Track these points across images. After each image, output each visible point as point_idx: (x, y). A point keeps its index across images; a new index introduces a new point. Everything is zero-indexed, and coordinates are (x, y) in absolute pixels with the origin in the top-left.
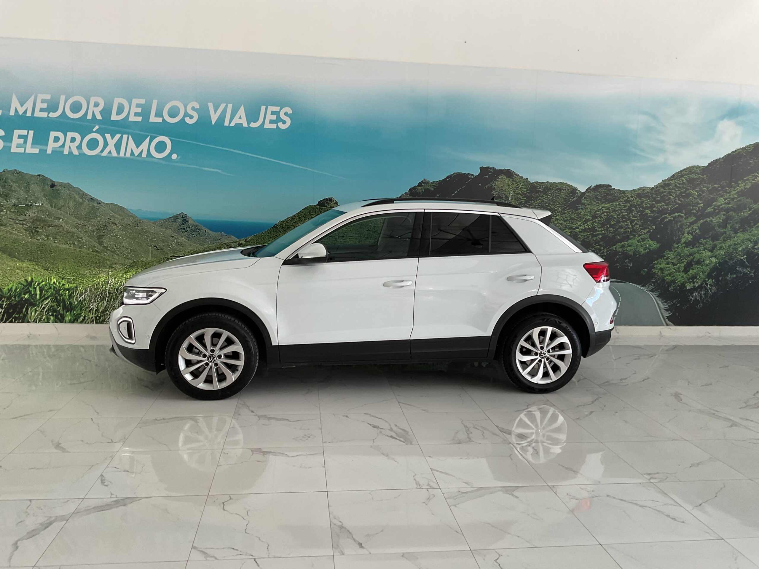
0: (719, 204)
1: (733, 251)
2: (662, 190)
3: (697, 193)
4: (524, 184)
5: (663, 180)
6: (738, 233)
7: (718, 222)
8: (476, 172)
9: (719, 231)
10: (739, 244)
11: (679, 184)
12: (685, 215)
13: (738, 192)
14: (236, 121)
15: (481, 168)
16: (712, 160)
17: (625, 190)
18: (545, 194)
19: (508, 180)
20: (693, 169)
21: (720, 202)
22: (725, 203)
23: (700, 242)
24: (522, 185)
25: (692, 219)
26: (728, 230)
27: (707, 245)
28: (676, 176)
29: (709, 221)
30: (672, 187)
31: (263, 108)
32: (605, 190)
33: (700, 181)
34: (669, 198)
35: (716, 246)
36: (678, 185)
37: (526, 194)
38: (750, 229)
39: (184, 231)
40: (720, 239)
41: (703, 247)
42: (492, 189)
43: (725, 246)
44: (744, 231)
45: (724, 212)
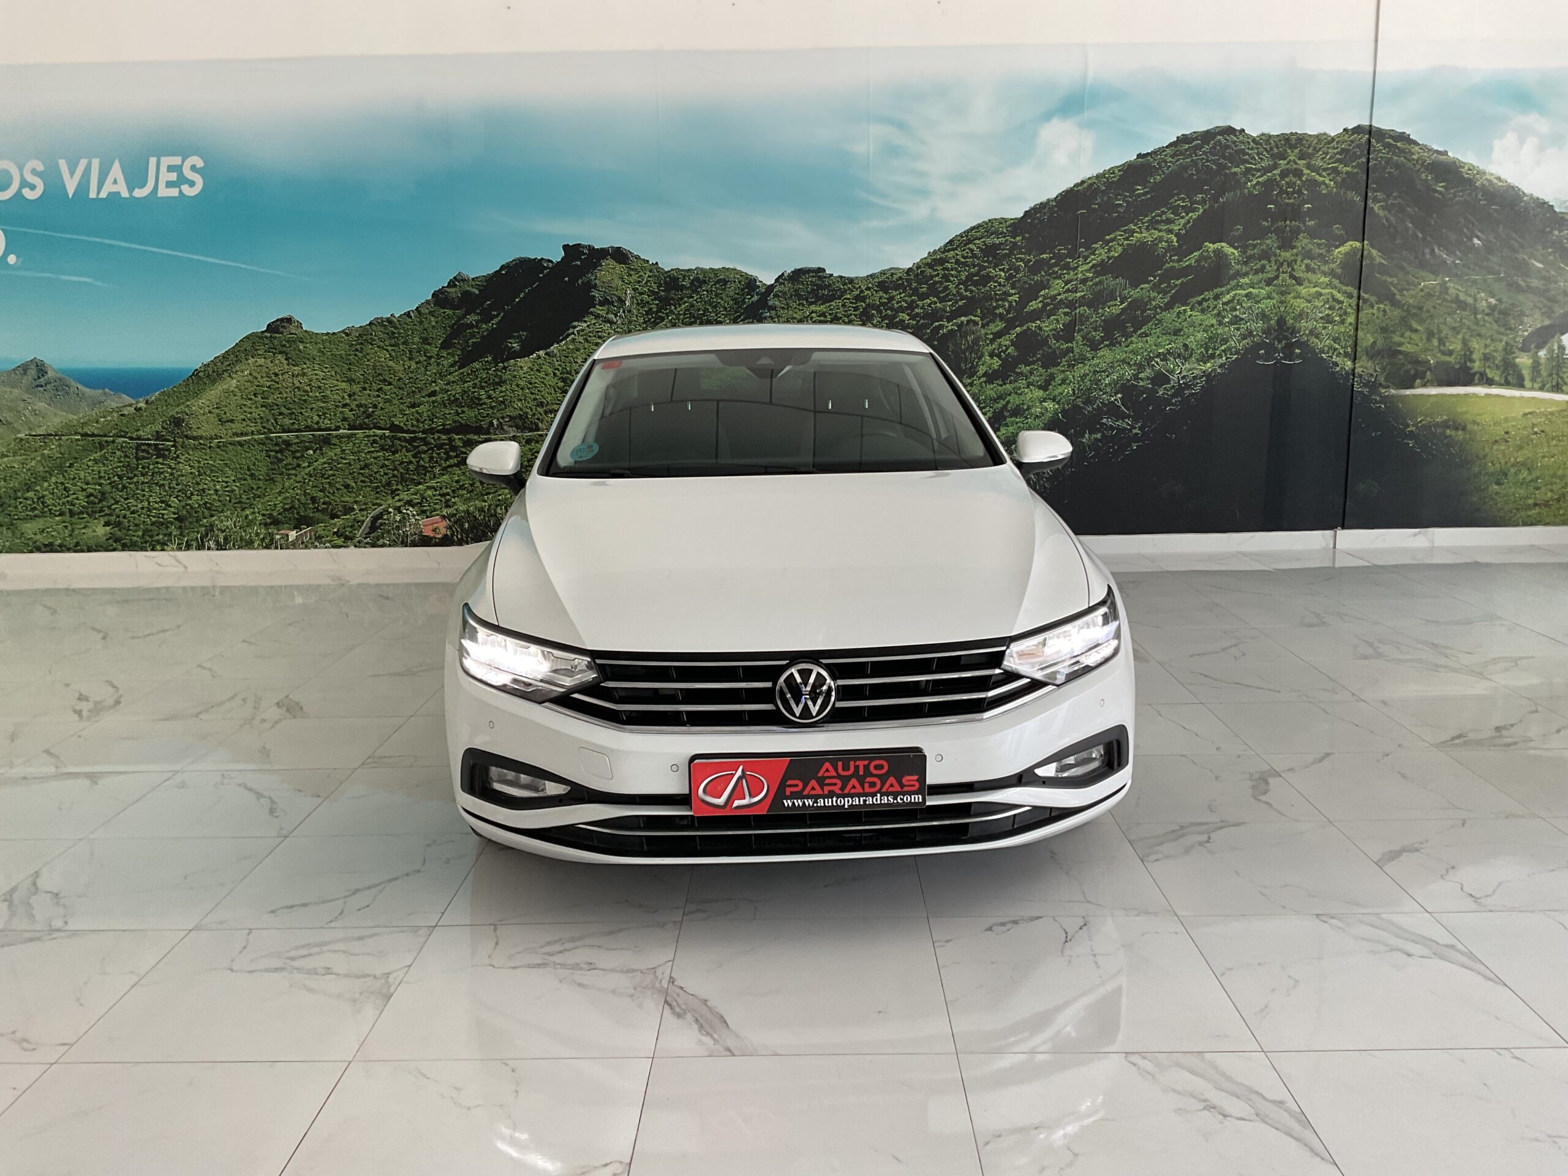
0: (1056, 292)
1: (1092, 385)
2: (929, 271)
3: (1003, 274)
4: (651, 274)
5: (929, 253)
6: (1100, 349)
7: (1054, 329)
8: (557, 256)
9: (1058, 348)
10: (1103, 371)
11: (963, 257)
12: (981, 320)
13: (1092, 267)
14: (108, 188)
15: (566, 247)
16: (1032, 206)
17: (852, 275)
18: (695, 291)
19: (619, 268)
20: (992, 226)
21: (1056, 289)
22: (1068, 291)
23: (1018, 370)
24: (649, 277)
25: (998, 326)
26: (1078, 344)
27: (1032, 377)
28: (956, 243)
29: (1033, 329)
30: (949, 265)
31: (153, 161)
32: (814, 279)
33: (1007, 249)
34: (947, 288)
35: (1054, 379)
36: (964, 260)
37: (659, 292)
38: (1126, 340)
39: (42, 389)
40: (1061, 362)
41: (1024, 382)
42: (590, 286)
43: (1073, 376)
44: (1112, 344)
45: (1066, 308)
